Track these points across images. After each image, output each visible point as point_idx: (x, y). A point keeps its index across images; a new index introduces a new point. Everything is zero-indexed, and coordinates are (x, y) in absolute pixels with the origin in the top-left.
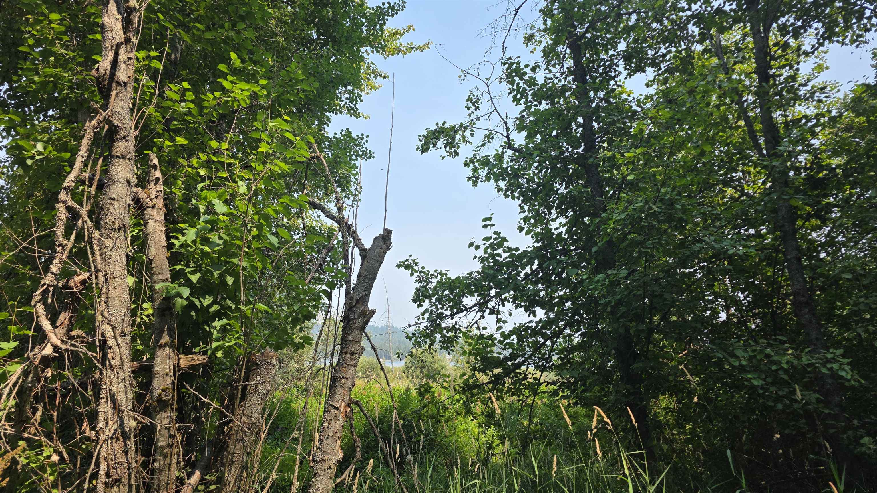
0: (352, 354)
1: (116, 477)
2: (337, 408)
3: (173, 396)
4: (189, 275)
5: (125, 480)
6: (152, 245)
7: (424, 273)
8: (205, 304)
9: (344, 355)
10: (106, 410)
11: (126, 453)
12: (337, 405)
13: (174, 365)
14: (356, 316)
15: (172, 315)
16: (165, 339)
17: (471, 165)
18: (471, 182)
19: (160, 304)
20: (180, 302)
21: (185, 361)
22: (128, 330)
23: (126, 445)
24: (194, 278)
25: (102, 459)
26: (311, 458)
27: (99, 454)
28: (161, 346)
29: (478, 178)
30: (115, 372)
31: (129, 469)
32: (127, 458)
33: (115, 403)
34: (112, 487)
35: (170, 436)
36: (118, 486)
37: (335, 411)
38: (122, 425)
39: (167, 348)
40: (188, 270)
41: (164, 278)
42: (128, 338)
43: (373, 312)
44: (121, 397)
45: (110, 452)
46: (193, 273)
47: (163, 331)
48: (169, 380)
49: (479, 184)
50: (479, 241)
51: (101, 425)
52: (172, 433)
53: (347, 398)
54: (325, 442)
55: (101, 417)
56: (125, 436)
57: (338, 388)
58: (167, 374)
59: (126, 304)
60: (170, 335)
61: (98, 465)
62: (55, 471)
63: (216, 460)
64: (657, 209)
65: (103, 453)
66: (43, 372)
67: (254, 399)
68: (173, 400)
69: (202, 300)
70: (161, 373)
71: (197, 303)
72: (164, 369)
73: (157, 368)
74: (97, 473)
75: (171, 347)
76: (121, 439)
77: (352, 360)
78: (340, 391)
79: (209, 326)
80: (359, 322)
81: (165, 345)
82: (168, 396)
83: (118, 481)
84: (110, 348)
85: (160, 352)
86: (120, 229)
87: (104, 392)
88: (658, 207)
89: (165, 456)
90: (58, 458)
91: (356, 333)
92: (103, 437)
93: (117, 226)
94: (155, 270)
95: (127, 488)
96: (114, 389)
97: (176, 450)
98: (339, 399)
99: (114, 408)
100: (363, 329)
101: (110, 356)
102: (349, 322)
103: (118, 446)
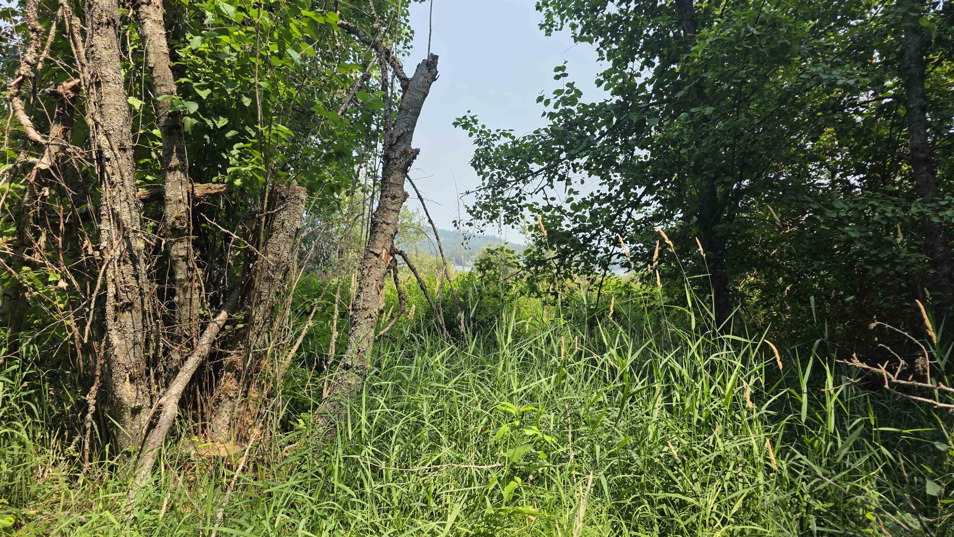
0: (394, 197)
1: (126, 301)
2: (377, 255)
3: (189, 225)
4: (197, 90)
5: (137, 305)
6: (151, 50)
7: (485, 132)
8: (220, 125)
9: (384, 199)
10: (108, 228)
11: (137, 277)
12: (378, 252)
13: (188, 193)
14: (397, 156)
15: (180, 134)
16: (175, 162)
17: (545, 9)
18: (544, 31)
19: (166, 121)
20: (189, 122)
21: (200, 189)
22: (128, 144)
23: (135, 269)
24: (204, 94)
25: (109, 280)
26: (350, 307)
27: (105, 274)
28: (170, 170)
29: (551, 26)
30: (116, 189)
31: (141, 294)
32: (138, 284)
33: (119, 224)
34: (123, 311)
35: (189, 269)
36: (130, 311)
37: (376, 258)
38: (129, 248)
39: (178, 172)
40: (195, 84)
41: (168, 90)
42: (130, 153)
43: (417, 151)
44: (125, 217)
45: (117, 273)
46: (202, 88)
47: (171, 153)
48: (183, 208)
49: (554, 33)
50: (549, 95)
51: (104, 244)
52: (191, 266)
53: (388, 246)
54: (364, 290)
55: (104, 235)
56: (134, 260)
57: (379, 234)
58: (180, 201)
59: (123, 113)
60: (181, 158)
61: (104, 287)
62: (66, 298)
63: (243, 299)
64: (755, 32)
65: (110, 274)
66: (40, 191)
67: (281, 235)
68: (189, 230)
69: (216, 122)
70: (174, 199)
71: (209, 123)
72: (176, 195)
73: (169, 194)
74: (105, 295)
75: (182, 171)
76: (130, 262)
77: (393, 204)
78: (380, 237)
79: (226, 153)
80: (401, 162)
81: (176, 168)
82: (182, 224)
83: (129, 306)
84: (108, 160)
85: (170, 176)
86: (108, 24)
87: (105, 208)
88: (757, 30)
89: (185, 290)
90: (67, 284)
91: (397, 175)
92: (107, 257)
93: (104, 20)
94: (156, 80)
95: (140, 314)
96: (118, 208)
97: (196, 285)
98: (380, 245)
99: (119, 228)
100: (405, 171)
101: (108, 169)
102: (388, 162)
103: (127, 269)
